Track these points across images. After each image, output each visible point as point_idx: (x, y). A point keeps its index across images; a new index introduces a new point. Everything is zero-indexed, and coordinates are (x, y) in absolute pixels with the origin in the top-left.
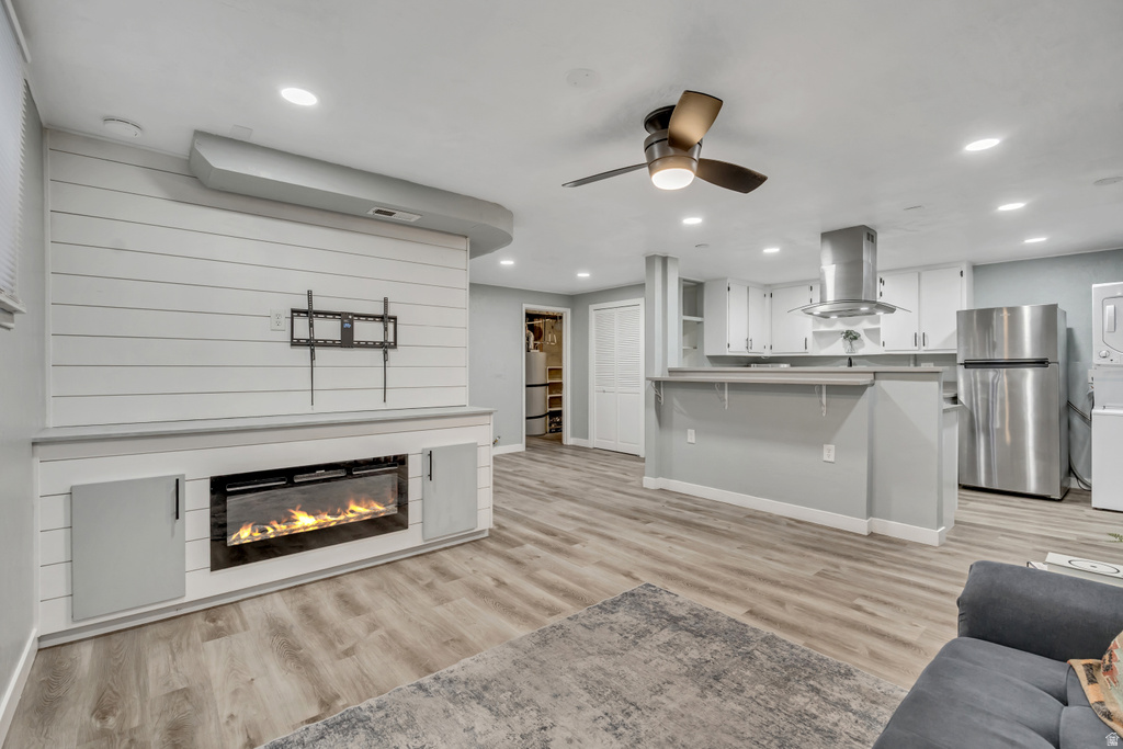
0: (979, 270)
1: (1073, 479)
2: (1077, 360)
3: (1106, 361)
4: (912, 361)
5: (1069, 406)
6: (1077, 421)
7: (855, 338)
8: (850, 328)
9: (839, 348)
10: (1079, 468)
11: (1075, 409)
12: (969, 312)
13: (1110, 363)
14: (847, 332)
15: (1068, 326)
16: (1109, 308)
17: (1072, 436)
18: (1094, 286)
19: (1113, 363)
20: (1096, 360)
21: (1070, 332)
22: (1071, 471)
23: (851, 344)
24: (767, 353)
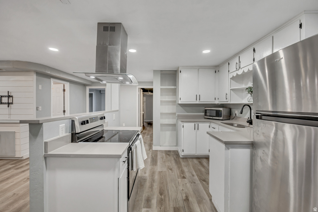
24: (217, 102)
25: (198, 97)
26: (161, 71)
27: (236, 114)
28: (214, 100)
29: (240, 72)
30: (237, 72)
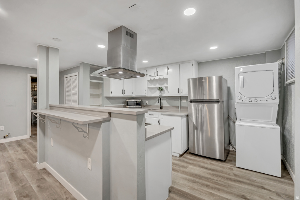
0: (200, 64)
1: (231, 146)
2: (232, 99)
3: (240, 101)
4: (179, 99)
5: (229, 117)
6: (231, 123)
7: (162, 90)
8: (160, 86)
9: (157, 94)
10: (232, 142)
11: (231, 119)
12: (196, 79)
13: (242, 102)
14: (160, 87)
15: (228, 86)
16: (241, 77)
17: (230, 129)
18: (236, 68)
19: (243, 102)
20: (237, 100)
21: (229, 88)
22: (230, 143)
23: (161, 92)
24: (134, 95)
25: (123, 92)
26: (90, 65)
27: (147, 103)
28: (132, 94)
29: (157, 78)
30: (155, 77)
